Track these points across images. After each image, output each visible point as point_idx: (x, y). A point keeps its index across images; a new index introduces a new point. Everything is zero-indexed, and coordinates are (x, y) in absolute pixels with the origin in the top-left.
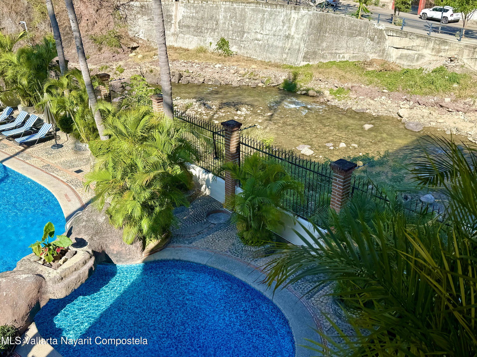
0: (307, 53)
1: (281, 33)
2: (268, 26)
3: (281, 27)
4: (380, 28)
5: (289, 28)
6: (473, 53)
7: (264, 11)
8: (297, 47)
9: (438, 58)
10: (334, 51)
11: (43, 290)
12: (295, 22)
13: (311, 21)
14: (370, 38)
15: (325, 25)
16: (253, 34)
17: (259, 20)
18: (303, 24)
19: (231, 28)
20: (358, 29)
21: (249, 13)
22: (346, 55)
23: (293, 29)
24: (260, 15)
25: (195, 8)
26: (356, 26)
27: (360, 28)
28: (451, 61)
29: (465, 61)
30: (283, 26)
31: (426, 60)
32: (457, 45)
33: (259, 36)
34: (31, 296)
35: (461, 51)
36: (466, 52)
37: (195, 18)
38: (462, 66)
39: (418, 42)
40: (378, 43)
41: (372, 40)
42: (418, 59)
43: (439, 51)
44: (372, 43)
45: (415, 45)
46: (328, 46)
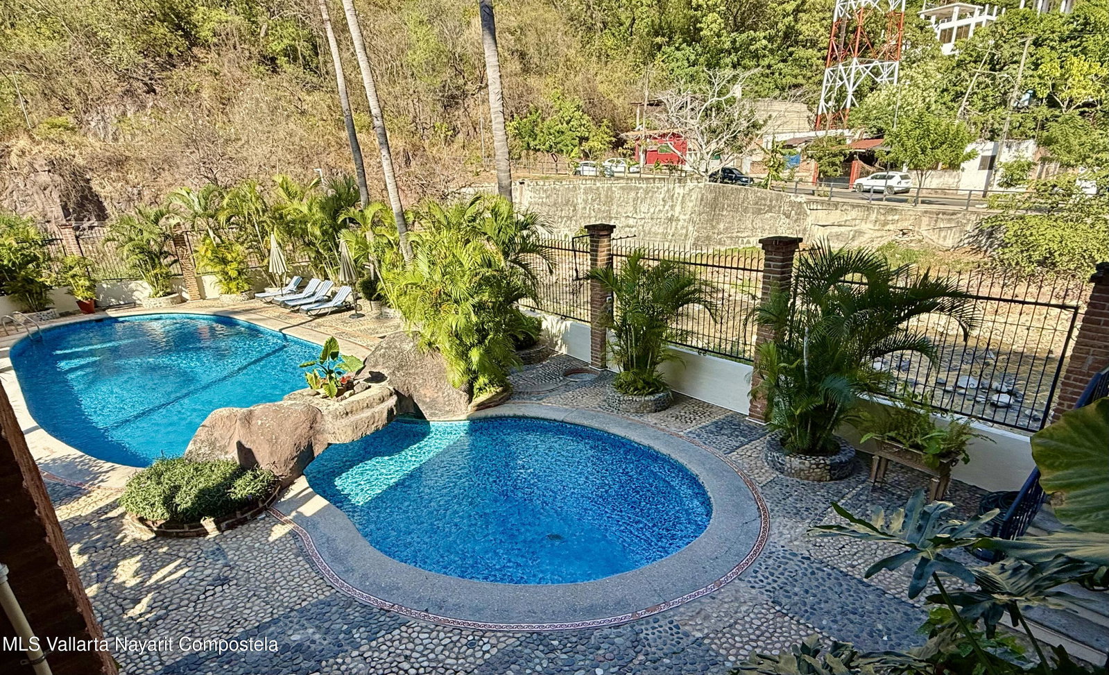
0: (697, 239)
1: (661, 215)
2: (644, 208)
3: (661, 208)
4: (799, 200)
5: (672, 207)
6: (936, 221)
7: (638, 189)
8: (684, 231)
9: (884, 233)
10: (735, 235)
11: (317, 426)
12: (680, 199)
13: (703, 195)
14: (784, 214)
15: (721, 199)
16: (623, 219)
17: (631, 200)
18: (691, 201)
19: (593, 214)
20: (768, 203)
21: (617, 193)
22: (751, 240)
23: (678, 209)
24: (633, 194)
25: (545, 191)
26: (764, 199)
27: (771, 201)
28: (904, 234)
29: (925, 233)
30: (664, 206)
31: (866, 237)
32: (911, 213)
33: (631, 222)
34: (299, 431)
35: (918, 220)
36: (925, 220)
37: (546, 204)
38: (920, 241)
39: (854, 213)
40: (796, 221)
41: (788, 217)
42: (853, 239)
43: (885, 223)
44: (788, 220)
45: (849, 218)
46: (727, 228)
